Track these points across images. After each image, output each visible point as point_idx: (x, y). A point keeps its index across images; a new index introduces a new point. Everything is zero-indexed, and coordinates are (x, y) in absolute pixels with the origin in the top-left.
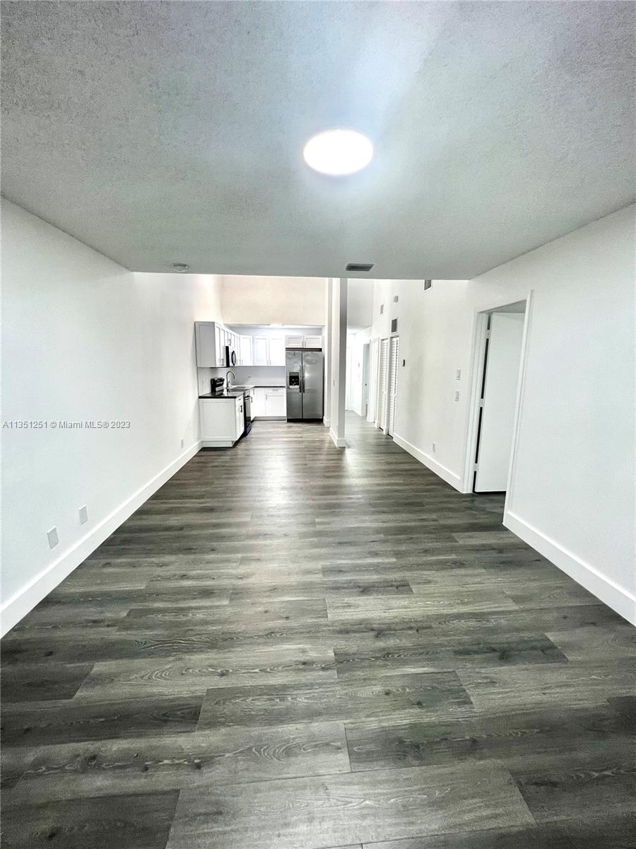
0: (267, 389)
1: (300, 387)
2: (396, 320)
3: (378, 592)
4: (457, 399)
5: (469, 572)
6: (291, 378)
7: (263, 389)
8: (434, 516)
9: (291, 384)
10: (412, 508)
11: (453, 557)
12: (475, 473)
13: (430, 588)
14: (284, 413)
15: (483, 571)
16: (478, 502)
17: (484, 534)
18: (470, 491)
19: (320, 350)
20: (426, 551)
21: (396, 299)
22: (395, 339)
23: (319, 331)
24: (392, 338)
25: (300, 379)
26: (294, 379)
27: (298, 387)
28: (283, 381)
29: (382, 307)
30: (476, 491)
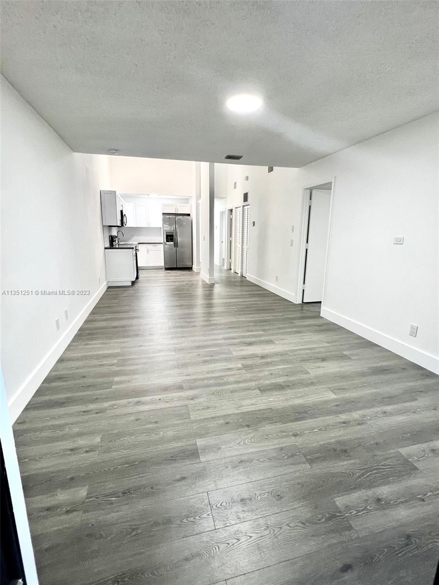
0: (148, 245)
1: (174, 243)
2: (247, 193)
3: (256, 344)
4: (292, 245)
5: (304, 334)
6: (167, 236)
7: (145, 245)
8: (281, 314)
9: (167, 241)
10: (268, 311)
11: (295, 329)
12: (304, 290)
13: (284, 342)
14: (162, 264)
15: (311, 334)
16: (305, 307)
17: (311, 320)
18: (301, 302)
19: (189, 215)
20: (280, 328)
21: (247, 178)
22: (246, 207)
23: (186, 200)
24: (244, 206)
25: (175, 237)
26: (170, 237)
27: (172, 243)
28: (162, 238)
29: (235, 183)
30: (304, 302)
